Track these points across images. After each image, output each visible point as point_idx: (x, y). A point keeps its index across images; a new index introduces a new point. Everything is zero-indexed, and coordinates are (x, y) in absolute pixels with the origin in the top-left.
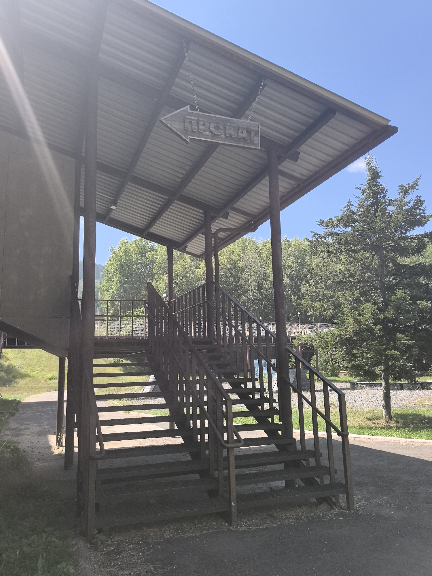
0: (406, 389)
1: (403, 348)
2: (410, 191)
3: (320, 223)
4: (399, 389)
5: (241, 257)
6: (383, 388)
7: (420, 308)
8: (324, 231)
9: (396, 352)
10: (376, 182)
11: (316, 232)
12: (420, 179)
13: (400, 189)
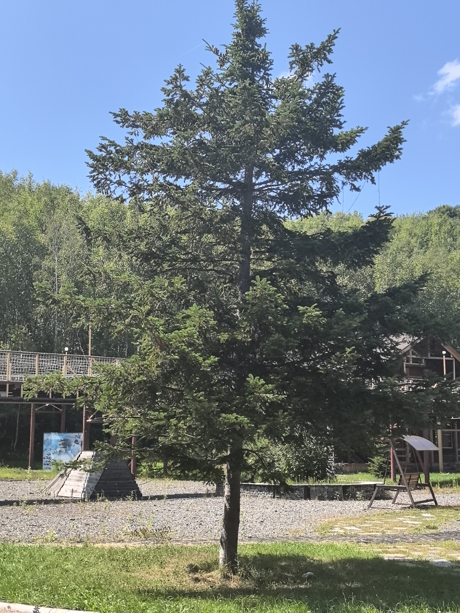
0: (314, 498)
1: (262, 409)
2: (315, 64)
3: (119, 119)
4: (302, 498)
5: (42, 224)
6: (225, 499)
7: (304, 322)
8: (127, 138)
9: (241, 418)
10: (253, 42)
11: (112, 140)
12: (336, 37)
13: (293, 56)
